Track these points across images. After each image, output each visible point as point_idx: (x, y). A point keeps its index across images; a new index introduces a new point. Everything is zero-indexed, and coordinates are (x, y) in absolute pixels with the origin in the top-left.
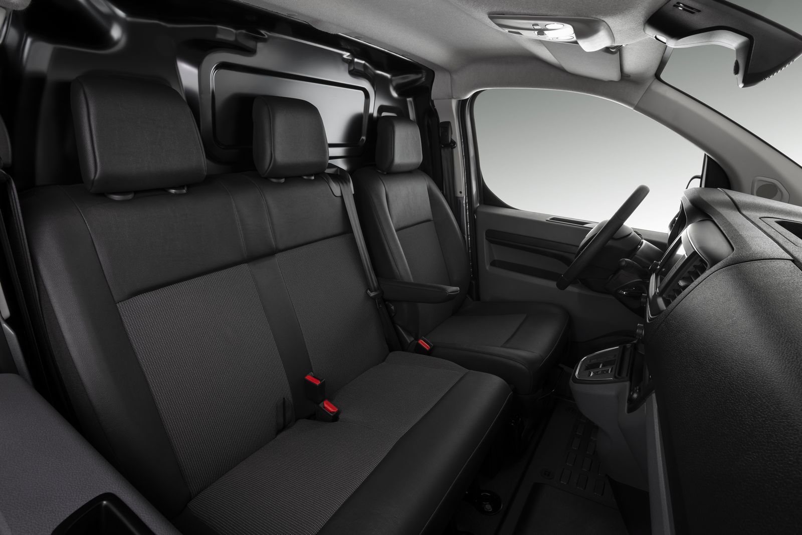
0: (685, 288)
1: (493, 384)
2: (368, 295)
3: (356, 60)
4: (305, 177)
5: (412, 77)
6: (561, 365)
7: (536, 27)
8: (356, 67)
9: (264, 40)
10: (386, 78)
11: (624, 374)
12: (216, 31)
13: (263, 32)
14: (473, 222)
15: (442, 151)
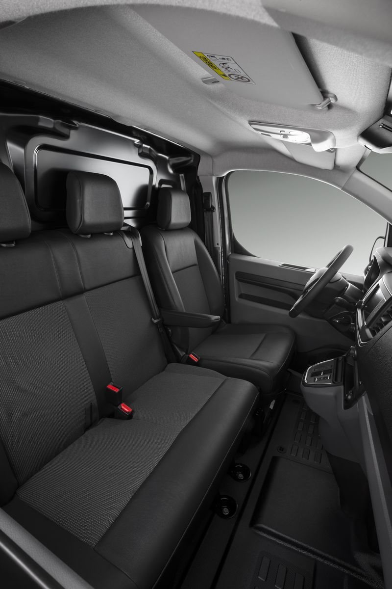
0: (386, 323)
1: (244, 387)
2: (152, 322)
3: (144, 145)
4: (106, 234)
5: (184, 159)
6: (289, 370)
7: (282, 133)
8: (144, 151)
9: (76, 128)
10: (165, 159)
11: (339, 379)
12: (38, 120)
13: (75, 122)
14: (227, 266)
15: (205, 213)
